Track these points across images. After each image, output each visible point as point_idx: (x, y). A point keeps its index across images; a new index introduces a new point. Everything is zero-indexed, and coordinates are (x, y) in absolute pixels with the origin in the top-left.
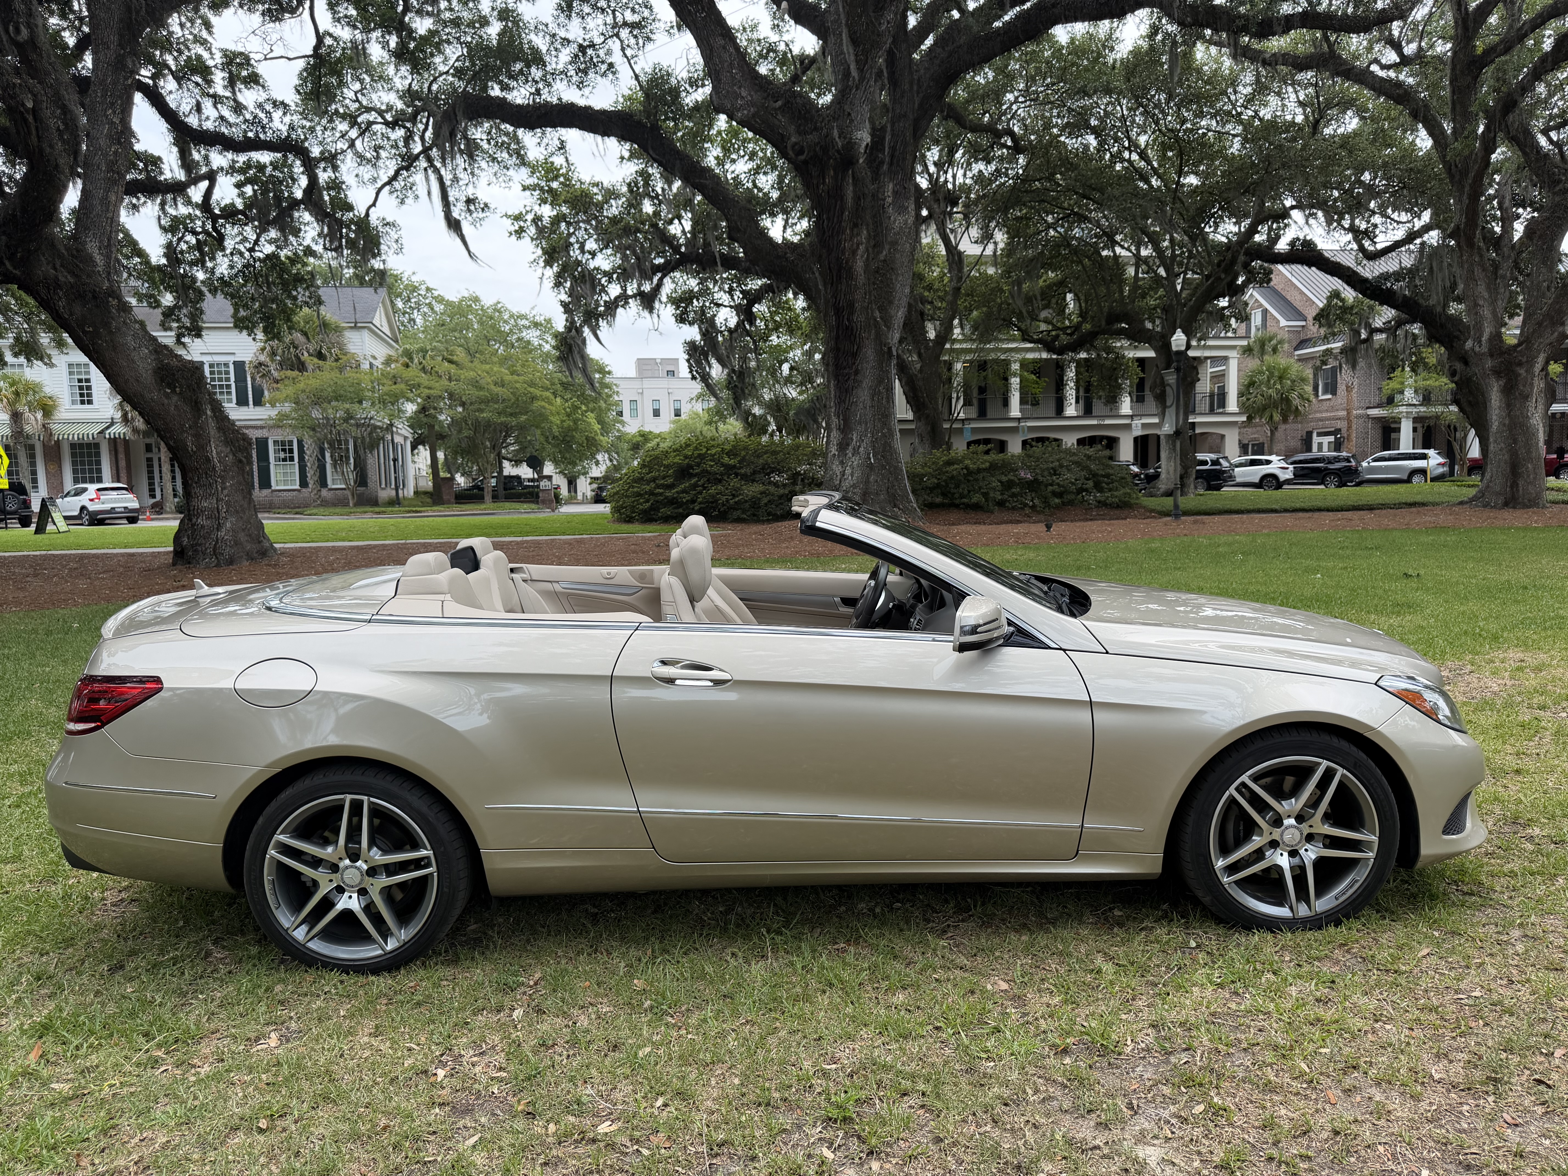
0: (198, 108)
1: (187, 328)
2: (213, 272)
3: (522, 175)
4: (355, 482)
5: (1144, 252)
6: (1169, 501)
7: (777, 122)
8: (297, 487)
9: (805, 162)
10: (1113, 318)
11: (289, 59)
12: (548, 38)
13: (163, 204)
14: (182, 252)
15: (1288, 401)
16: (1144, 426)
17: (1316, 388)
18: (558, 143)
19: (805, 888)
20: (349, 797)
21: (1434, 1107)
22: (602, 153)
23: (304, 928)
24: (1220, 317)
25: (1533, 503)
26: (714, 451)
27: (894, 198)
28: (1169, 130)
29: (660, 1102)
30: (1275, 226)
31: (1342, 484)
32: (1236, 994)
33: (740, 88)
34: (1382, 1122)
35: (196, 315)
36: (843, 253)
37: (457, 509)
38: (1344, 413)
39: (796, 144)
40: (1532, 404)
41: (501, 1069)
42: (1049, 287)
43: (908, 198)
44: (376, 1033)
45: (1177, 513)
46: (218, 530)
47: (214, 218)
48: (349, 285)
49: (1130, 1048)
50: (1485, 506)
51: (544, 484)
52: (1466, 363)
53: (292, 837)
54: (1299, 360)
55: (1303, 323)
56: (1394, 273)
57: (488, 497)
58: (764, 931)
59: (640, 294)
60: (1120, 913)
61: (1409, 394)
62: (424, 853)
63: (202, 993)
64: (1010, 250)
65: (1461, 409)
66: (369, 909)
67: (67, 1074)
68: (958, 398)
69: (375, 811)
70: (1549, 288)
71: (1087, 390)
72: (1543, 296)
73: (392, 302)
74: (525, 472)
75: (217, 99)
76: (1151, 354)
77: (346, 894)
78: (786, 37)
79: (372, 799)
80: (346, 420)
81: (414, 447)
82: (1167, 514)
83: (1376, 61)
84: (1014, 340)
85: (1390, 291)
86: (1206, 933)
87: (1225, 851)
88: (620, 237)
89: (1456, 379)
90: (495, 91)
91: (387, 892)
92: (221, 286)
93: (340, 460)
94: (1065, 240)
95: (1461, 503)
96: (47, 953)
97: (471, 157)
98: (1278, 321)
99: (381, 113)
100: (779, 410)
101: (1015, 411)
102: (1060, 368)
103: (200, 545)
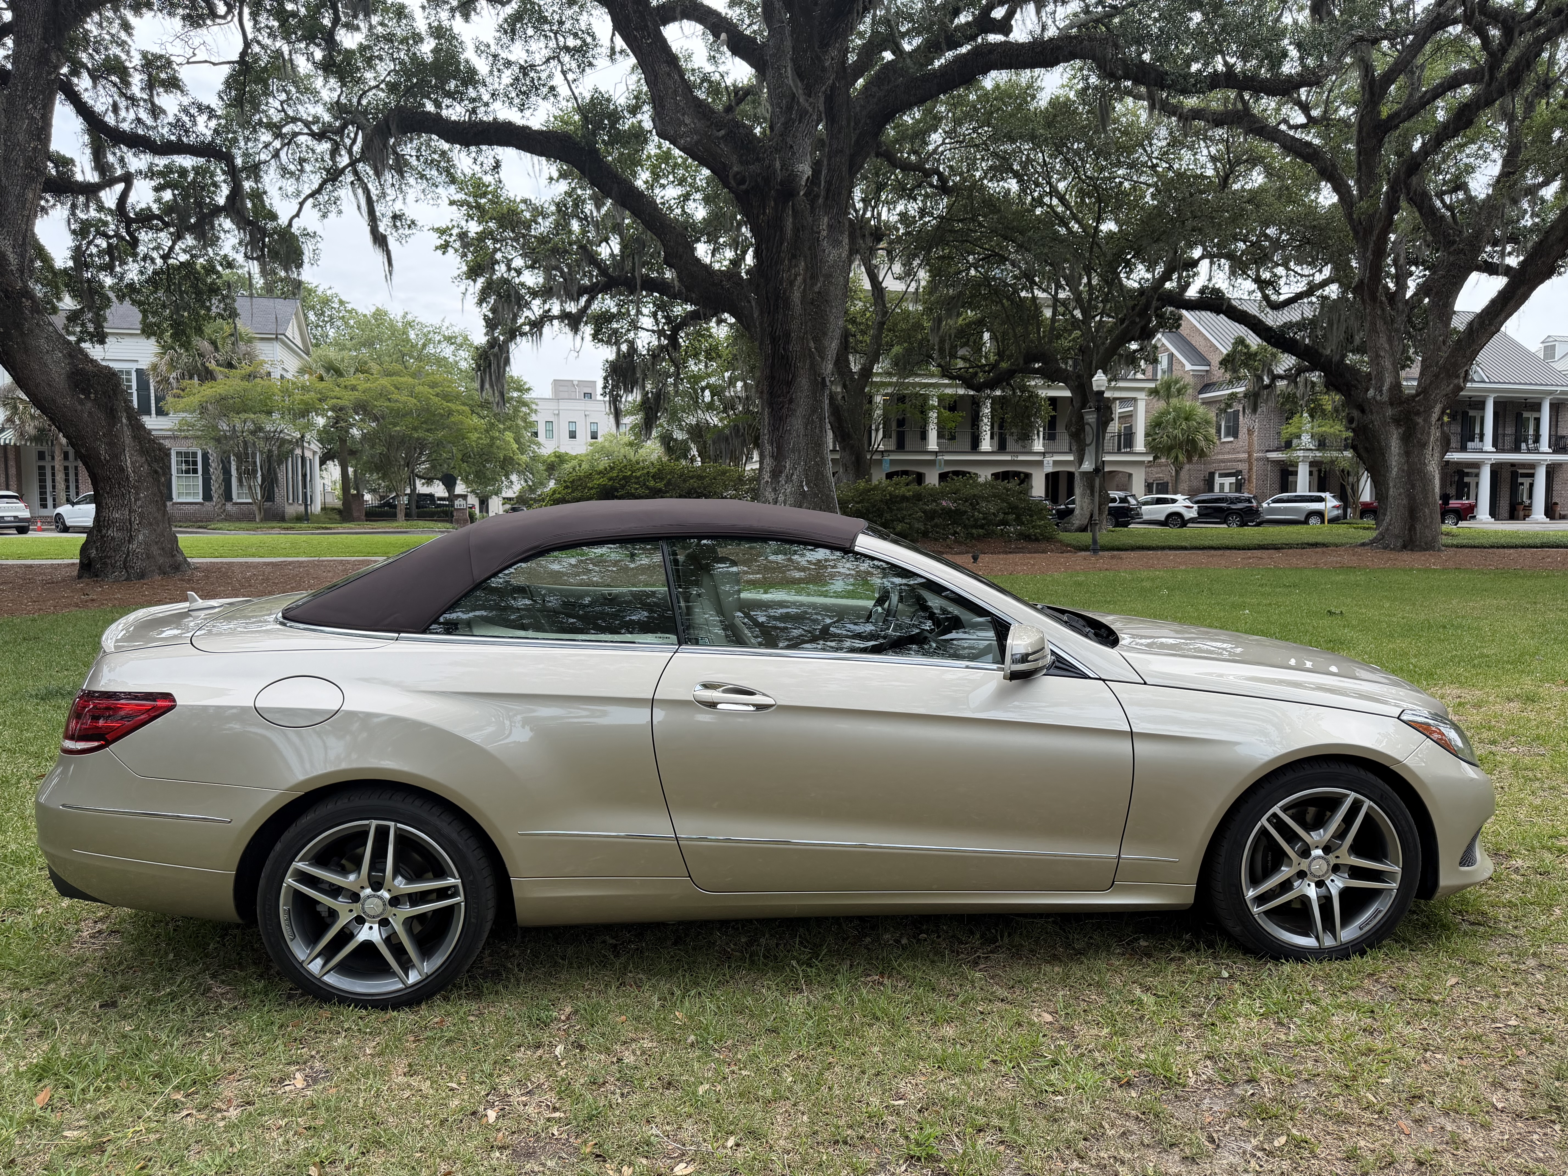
0: (115, 108)
1: (89, 333)
2: (121, 279)
3: (451, 192)
4: (263, 497)
5: (1062, 295)
6: (1086, 538)
7: (719, 151)
8: (200, 500)
9: (747, 192)
10: (1031, 357)
11: (214, 64)
12: (490, 58)
13: (74, 207)
14: (91, 255)
15: (1193, 442)
16: (1056, 463)
17: (1219, 431)
18: (492, 161)
19: (827, 918)
20: (374, 823)
21: (1507, 1137)
22: (537, 174)
23: (319, 961)
24: (1132, 360)
25: (1429, 546)
26: (638, 474)
27: (829, 231)
28: (1087, 177)
29: (731, 1142)
30: (1184, 274)
31: (1243, 524)
32: (1280, 1023)
33: (683, 115)
34: (1460, 1152)
35: (99, 321)
36: (781, 283)
37: (369, 526)
38: (1246, 455)
39: (738, 173)
40: (1428, 452)
41: (555, 1109)
42: (969, 325)
43: (842, 233)
44: (411, 1072)
45: (1095, 548)
46: (129, 542)
47: (129, 222)
48: (260, 296)
49: (1193, 1080)
50: (1385, 548)
51: (458, 503)
52: (1363, 411)
53: (311, 865)
54: (1203, 403)
55: (1207, 368)
56: (1297, 324)
57: (401, 515)
58: (794, 963)
59: (565, 316)
60: (1146, 944)
61: (1306, 439)
62: (451, 881)
63: (209, 1031)
64: (932, 287)
65: (1359, 455)
66: (391, 941)
67: (78, 1120)
68: (877, 430)
69: (403, 839)
70: (1444, 342)
71: (1001, 427)
72: (1439, 349)
73: (305, 315)
74: (438, 490)
75: (133, 100)
76: (1068, 394)
77: (367, 925)
78: (722, 69)
79: (399, 825)
80: (253, 433)
81: (322, 462)
82: (1086, 549)
83: (1285, 121)
84: (932, 376)
85: (1293, 340)
86: (1235, 963)
87: (1255, 882)
88: (546, 257)
89: (1353, 426)
90: (430, 107)
91: (409, 922)
92: (128, 291)
93: (247, 473)
94: (986, 279)
95: (1363, 545)
96: (28, 989)
97: (401, 173)
98: (1183, 366)
99: (307, 124)
100: (701, 436)
101: (933, 443)
102: (975, 405)
103: (110, 557)
